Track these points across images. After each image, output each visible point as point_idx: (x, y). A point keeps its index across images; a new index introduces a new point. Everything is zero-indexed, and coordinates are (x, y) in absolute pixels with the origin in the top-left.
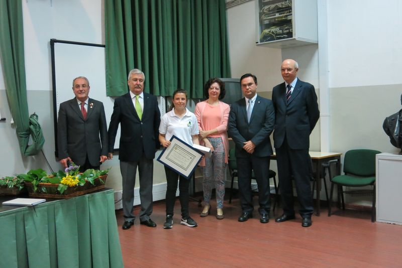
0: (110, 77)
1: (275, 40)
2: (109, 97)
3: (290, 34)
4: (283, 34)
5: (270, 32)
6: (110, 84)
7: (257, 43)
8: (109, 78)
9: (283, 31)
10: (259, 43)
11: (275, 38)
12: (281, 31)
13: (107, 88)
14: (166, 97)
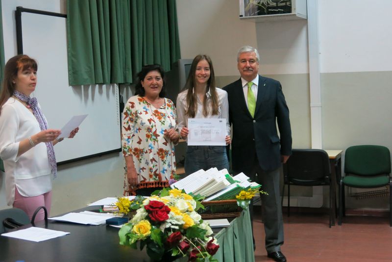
0: (73, 59)
1: (265, 14)
2: (71, 87)
3: (288, 9)
4: (277, 7)
5: (259, 3)
6: (73, 68)
7: (242, 16)
8: (72, 61)
9: (277, 4)
10: (244, 17)
11: (265, 11)
12: (274, 4)
13: (69, 74)
14: (120, 85)
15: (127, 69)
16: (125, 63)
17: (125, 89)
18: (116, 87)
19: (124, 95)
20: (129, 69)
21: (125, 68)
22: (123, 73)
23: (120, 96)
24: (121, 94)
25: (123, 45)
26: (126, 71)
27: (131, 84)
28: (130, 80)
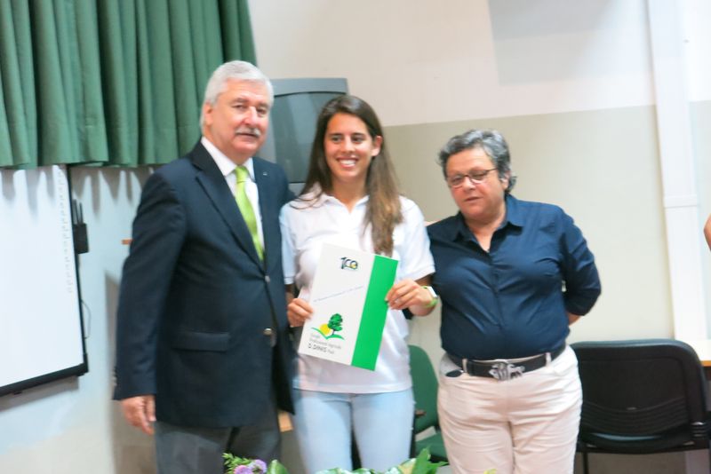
14: (70, 168)
15: (89, 120)
16: (84, 100)
17: (88, 181)
18: (59, 175)
19: (86, 200)
20: (95, 117)
21: (84, 116)
22: (79, 129)
23: (73, 204)
24: (75, 197)
25: (75, 44)
26: (86, 124)
27: (105, 164)
28: (102, 154)
